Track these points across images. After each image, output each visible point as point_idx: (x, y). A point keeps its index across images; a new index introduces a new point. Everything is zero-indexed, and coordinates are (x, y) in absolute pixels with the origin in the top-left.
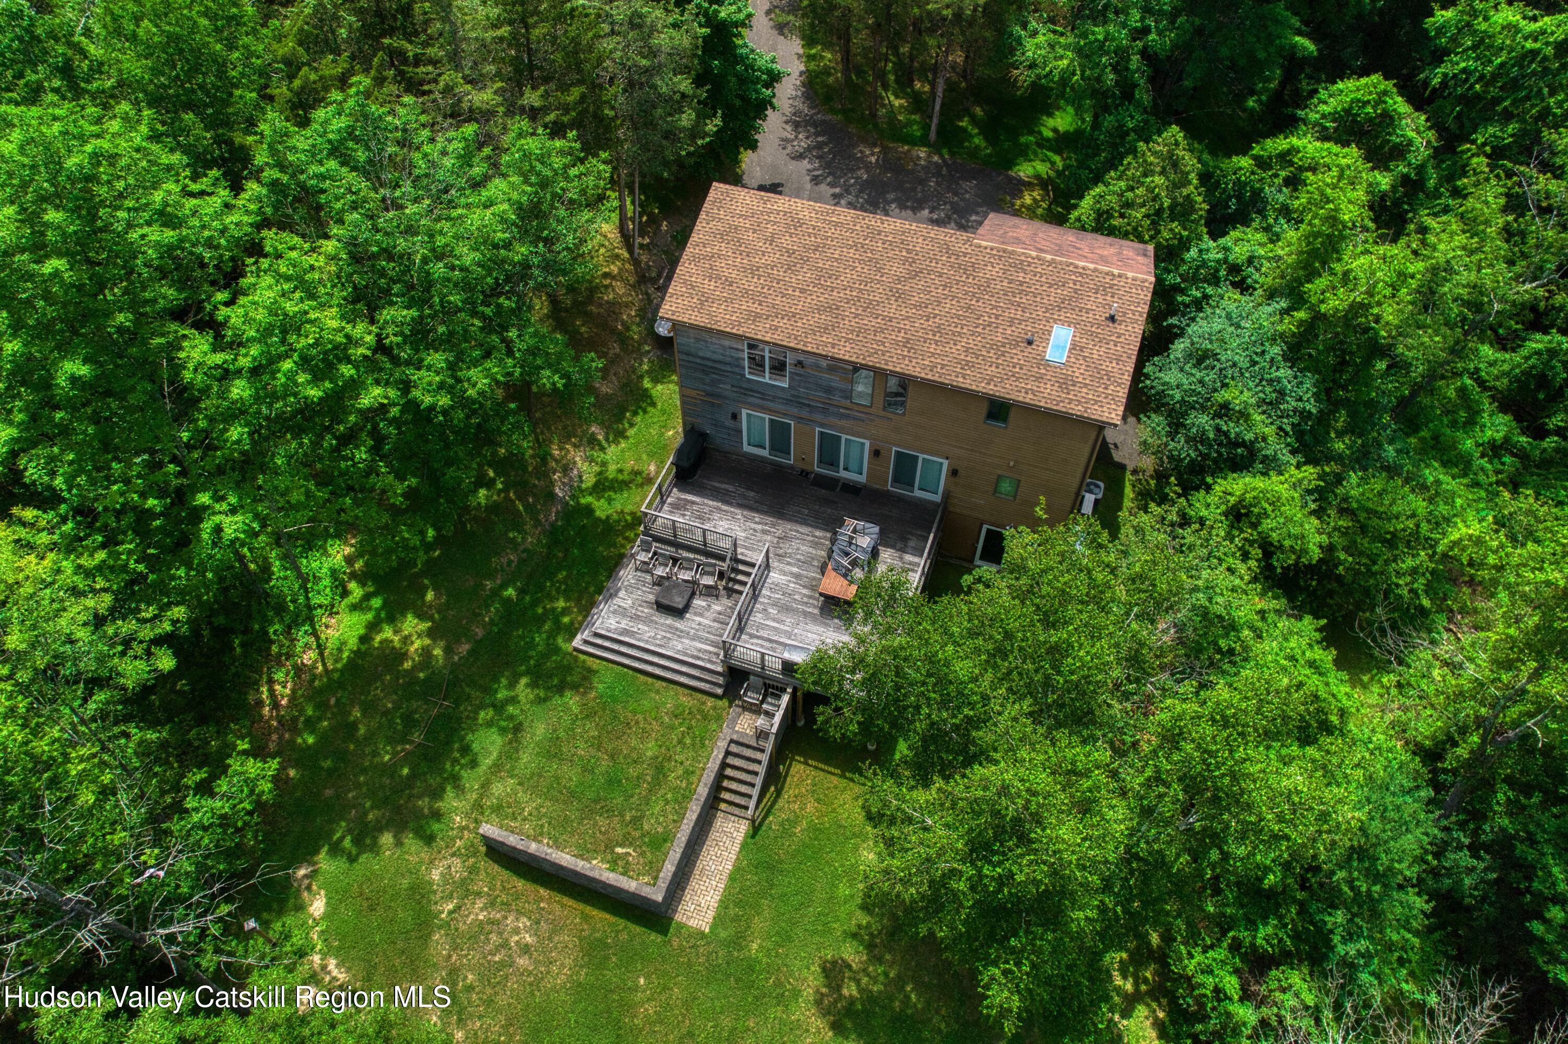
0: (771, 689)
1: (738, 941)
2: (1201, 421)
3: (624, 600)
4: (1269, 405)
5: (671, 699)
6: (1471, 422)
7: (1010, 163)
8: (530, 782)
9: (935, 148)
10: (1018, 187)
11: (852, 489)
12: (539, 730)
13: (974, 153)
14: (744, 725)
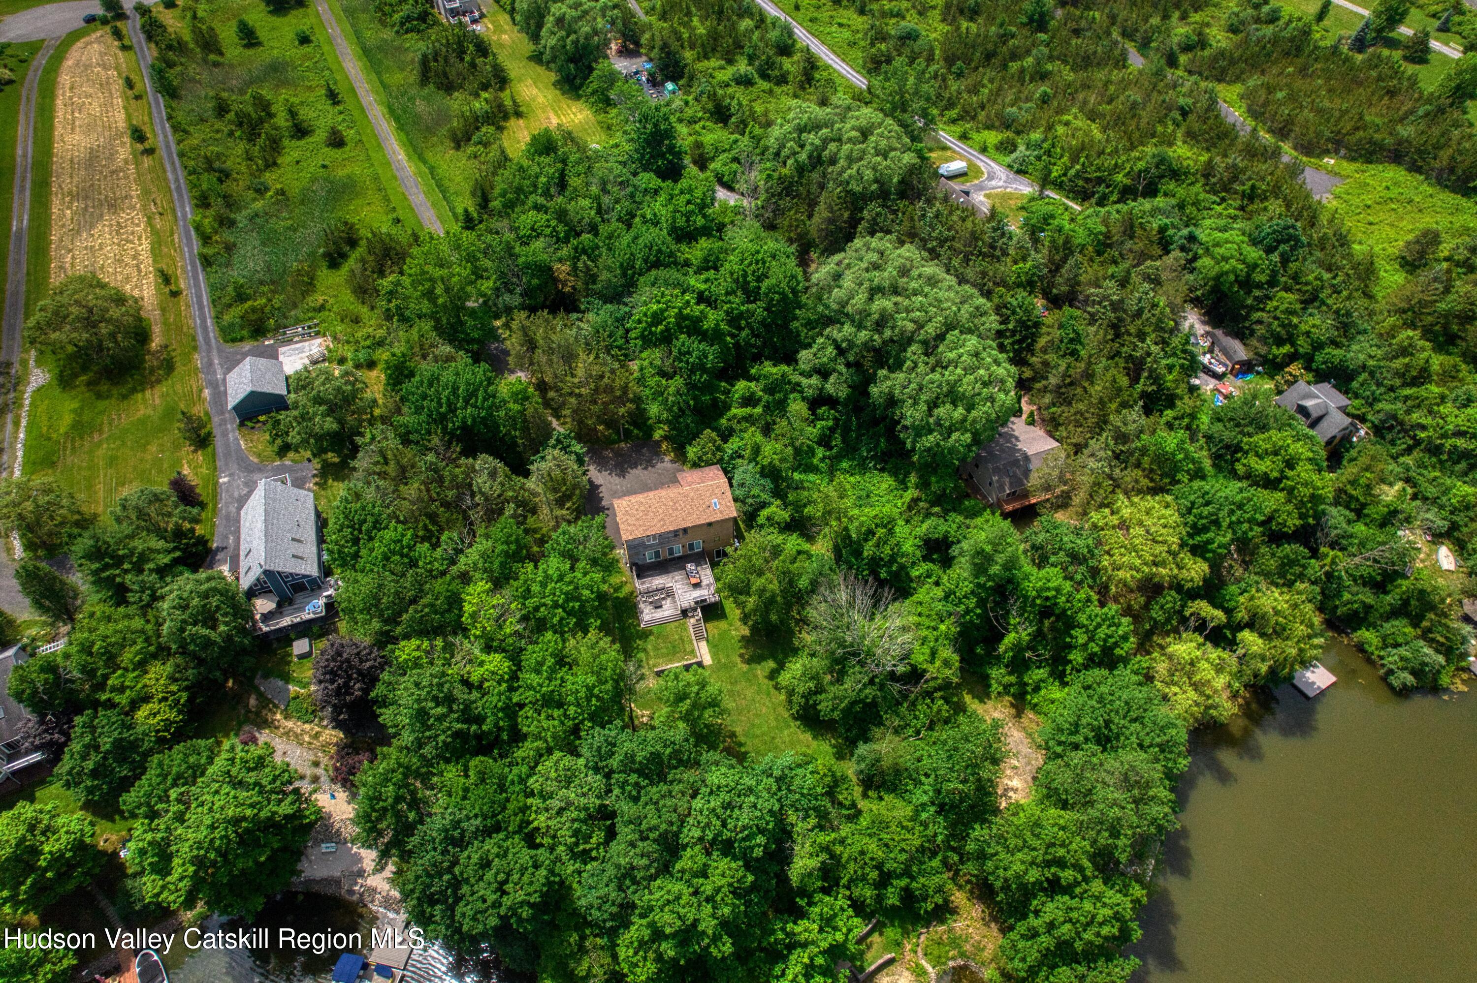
0: (695, 610)
1: (719, 661)
2: (749, 501)
3: (646, 611)
4: (763, 490)
5: (673, 625)
6: (813, 455)
7: (651, 436)
8: (656, 657)
9: (625, 441)
10: (658, 444)
11: (680, 558)
12: (650, 647)
13: (637, 437)
14: (693, 621)
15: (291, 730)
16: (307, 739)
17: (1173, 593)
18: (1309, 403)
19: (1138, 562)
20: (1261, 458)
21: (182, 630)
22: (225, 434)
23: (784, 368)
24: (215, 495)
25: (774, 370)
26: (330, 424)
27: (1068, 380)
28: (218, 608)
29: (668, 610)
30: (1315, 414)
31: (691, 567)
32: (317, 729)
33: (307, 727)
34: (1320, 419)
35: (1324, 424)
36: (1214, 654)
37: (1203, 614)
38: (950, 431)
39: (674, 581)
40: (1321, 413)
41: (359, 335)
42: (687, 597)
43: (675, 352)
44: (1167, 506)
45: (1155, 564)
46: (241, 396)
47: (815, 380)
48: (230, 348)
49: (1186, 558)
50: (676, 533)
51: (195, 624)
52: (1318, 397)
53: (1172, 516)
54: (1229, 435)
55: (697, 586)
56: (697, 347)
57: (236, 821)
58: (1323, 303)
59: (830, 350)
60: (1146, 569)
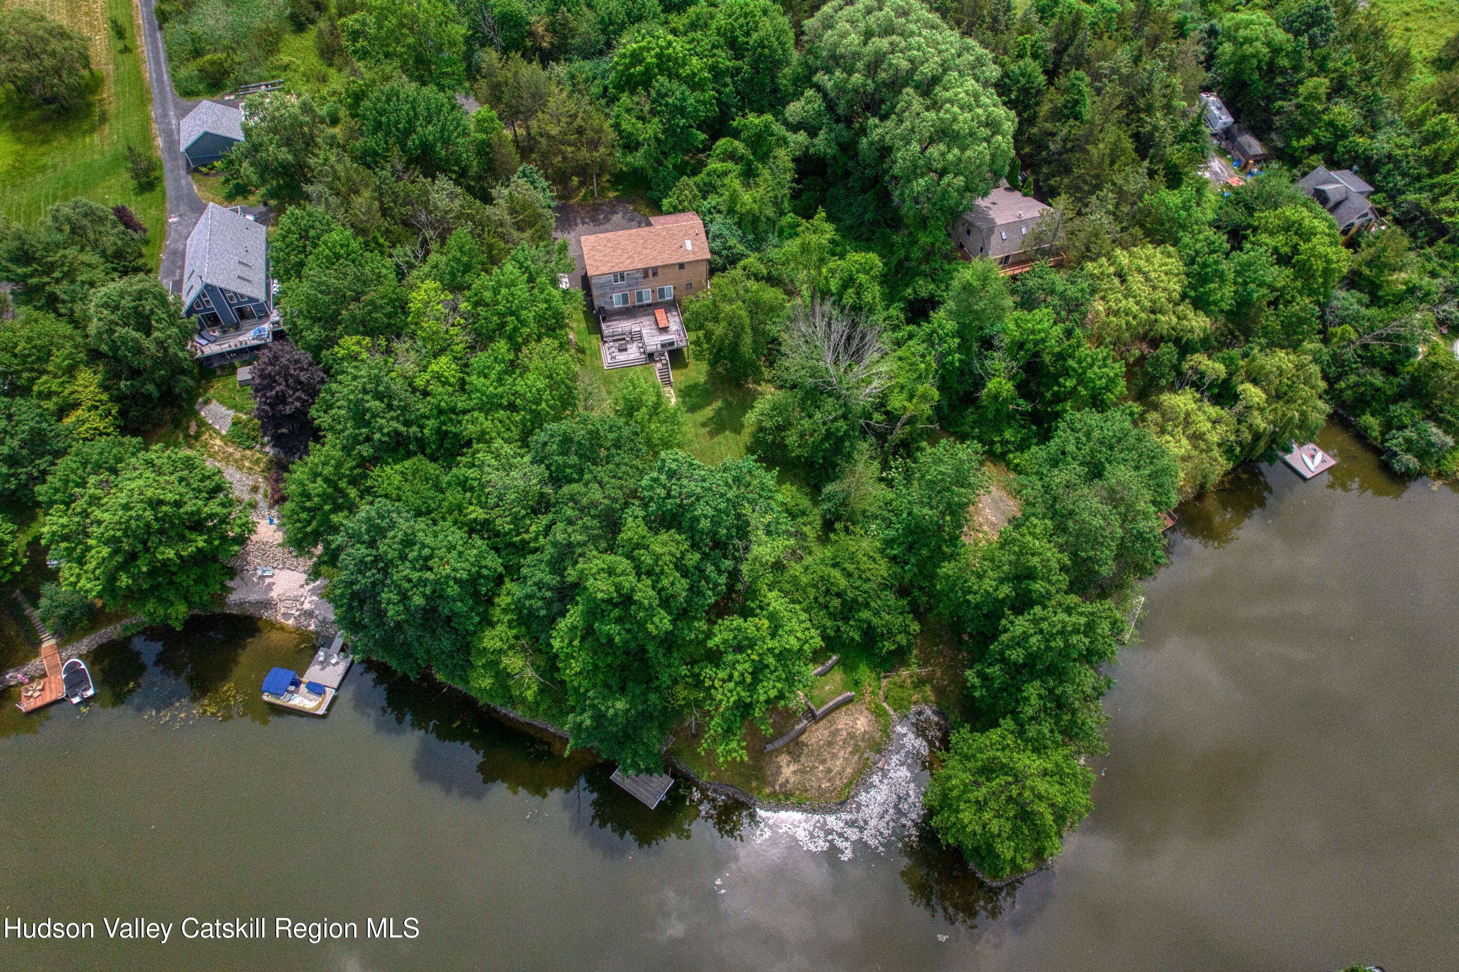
0: (662, 353)
3: (610, 354)
4: (741, 242)
5: (637, 368)
11: (649, 305)
14: (659, 365)
15: (231, 454)
16: (247, 464)
17: (1170, 344)
18: (1327, 188)
19: (1135, 308)
20: (1271, 234)
21: (112, 332)
22: (177, 179)
23: (768, 117)
24: (163, 235)
25: (757, 121)
26: (285, 155)
27: (1069, 145)
28: (152, 312)
29: (633, 352)
30: (1333, 199)
31: (660, 314)
32: (258, 455)
33: (248, 453)
34: (1338, 204)
35: (1342, 210)
36: (1213, 411)
37: (1202, 367)
38: (942, 173)
39: (644, 326)
40: (1339, 198)
41: (325, 92)
42: (654, 341)
43: (653, 93)
44: (1169, 256)
45: (1153, 312)
46: (194, 137)
47: (802, 137)
48: (186, 102)
49: (1185, 308)
50: (645, 272)
51: (126, 324)
52: (1337, 182)
53: (1175, 264)
54: (1238, 216)
55: (664, 330)
56: (679, 90)
57: (156, 504)
58: (1351, 92)
59: (818, 104)
60: (1143, 316)
